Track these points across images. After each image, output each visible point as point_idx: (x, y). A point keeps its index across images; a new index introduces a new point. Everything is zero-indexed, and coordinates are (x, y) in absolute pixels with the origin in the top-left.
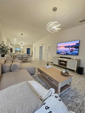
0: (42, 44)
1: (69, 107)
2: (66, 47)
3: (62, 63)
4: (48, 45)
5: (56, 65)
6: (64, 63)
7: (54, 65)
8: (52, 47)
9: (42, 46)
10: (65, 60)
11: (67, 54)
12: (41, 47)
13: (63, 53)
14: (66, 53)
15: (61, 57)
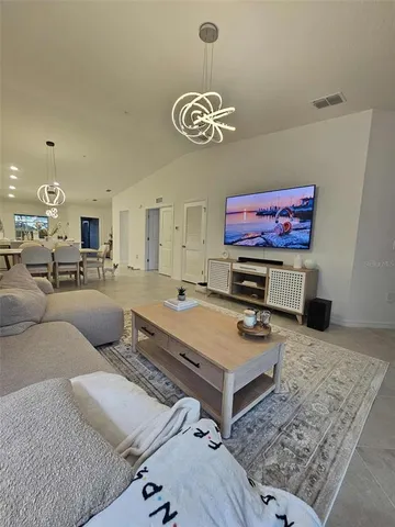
0: (159, 201)
1: (269, 472)
2: (261, 214)
3: (246, 283)
4: (186, 206)
5: (222, 297)
6: (254, 285)
7: (214, 294)
8: (204, 214)
9: (158, 209)
10: (260, 270)
11: (267, 245)
12: (153, 215)
13: (250, 243)
14: (261, 240)
15: (242, 260)
